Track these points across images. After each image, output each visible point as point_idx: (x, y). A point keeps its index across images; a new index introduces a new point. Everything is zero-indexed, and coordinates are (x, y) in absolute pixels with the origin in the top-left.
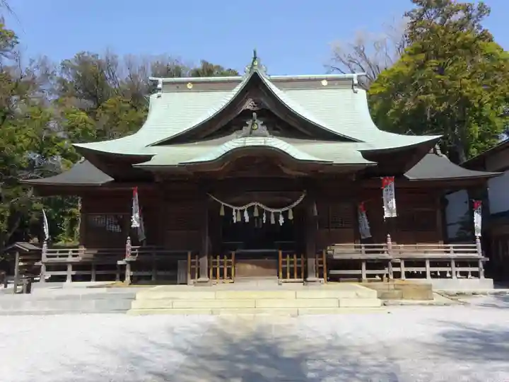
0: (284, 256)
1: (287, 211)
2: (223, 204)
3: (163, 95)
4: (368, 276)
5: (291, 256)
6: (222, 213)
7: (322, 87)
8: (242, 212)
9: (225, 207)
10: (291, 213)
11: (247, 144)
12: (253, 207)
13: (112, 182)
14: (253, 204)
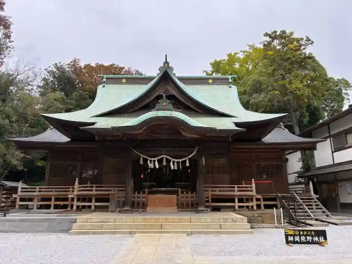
0: (182, 193)
1: (185, 161)
2: (142, 156)
3: (106, 86)
4: (239, 207)
5: (187, 193)
6: (141, 162)
7: (209, 84)
8: (154, 161)
9: (143, 158)
10: (188, 161)
11: (159, 115)
12: (163, 158)
13: (69, 141)
14: (162, 156)
